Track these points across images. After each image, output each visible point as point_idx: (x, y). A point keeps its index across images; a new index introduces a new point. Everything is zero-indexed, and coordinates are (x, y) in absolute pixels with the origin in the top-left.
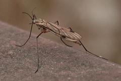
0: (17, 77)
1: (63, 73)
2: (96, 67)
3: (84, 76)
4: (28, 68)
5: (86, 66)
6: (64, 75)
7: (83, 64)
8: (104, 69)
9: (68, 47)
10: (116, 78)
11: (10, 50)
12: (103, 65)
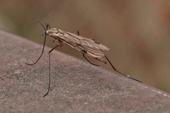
0: (20, 101)
1: (79, 97)
2: (123, 90)
3: (105, 101)
4: (36, 91)
5: (110, 89)
6: (80, 100)
7: (107, 87)
8: (133, 92)
9: (93, 66)
10: (145, 103)
11: (17, 69)
12: (133, 88)
